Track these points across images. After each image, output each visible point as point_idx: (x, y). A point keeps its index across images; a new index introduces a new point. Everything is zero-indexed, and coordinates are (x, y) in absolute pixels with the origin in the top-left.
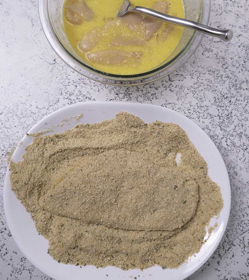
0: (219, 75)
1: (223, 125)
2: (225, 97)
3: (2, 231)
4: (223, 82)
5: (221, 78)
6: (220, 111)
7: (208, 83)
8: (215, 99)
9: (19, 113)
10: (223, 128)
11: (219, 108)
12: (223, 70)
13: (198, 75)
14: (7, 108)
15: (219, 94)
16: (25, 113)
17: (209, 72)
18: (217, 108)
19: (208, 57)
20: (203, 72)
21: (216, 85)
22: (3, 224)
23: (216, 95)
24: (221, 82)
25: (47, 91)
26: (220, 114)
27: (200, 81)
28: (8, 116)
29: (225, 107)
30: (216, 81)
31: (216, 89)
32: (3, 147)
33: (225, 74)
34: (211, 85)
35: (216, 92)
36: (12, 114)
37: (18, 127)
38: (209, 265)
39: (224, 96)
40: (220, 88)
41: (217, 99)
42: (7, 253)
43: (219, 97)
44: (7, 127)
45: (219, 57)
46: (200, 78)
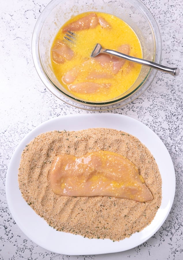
0: (169, 98)
1: (172, 136)
2: (174, 114)
3: (9, 220)
4: (172, 104)
5: (171, 101)
6: (170, 125)
7: (161, 105)
8: (166, 116)
9: (19, 130)
10: (172, 138)
11: (169, 123)
12: (172, 94)
13: (153, 98)
14: (10, 127)
15: (169, 113)
16: (23, 130)
17: (161, 96)
18: (168, 123)
19: (161, 85)
20: (157, 96)
21: (167, 106)
22: (9, 215)
23: (167, 114)
24: (171, 104)
25: (39, 113)
26: (170, 128)
27: (155, 103)
28: (10, 133)
29: (174, 122)
30: (167, 103)
31: (167, 109)
32: (8, 157)
33: (173, 97)
34: (163, 106)
35: (167, 111)
36: (14, 131)
37: (18, 141)
38: (164, 241)
39: (172, 114)
40: (170, 108)
41: (168, 117)
42: (12, 237)
43: (169, 115)
44: (10, 141)
45: (168, 85)
46: (154, 100)
